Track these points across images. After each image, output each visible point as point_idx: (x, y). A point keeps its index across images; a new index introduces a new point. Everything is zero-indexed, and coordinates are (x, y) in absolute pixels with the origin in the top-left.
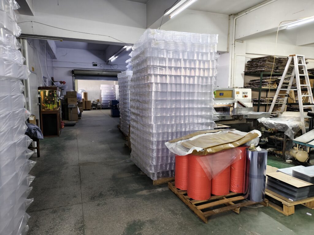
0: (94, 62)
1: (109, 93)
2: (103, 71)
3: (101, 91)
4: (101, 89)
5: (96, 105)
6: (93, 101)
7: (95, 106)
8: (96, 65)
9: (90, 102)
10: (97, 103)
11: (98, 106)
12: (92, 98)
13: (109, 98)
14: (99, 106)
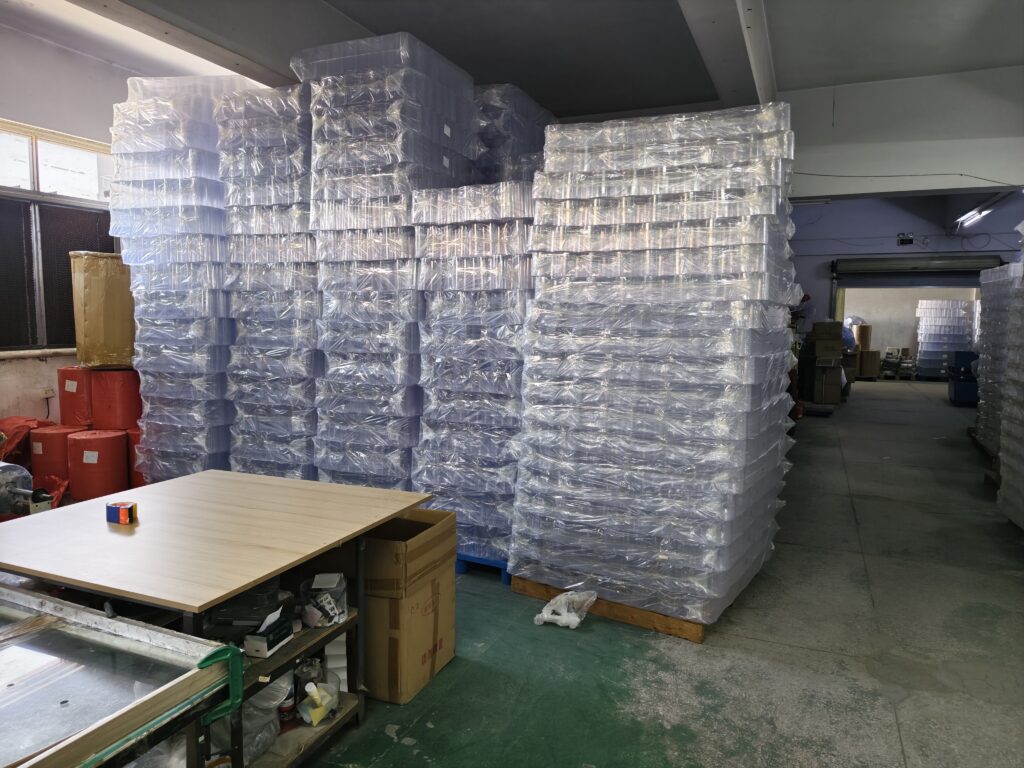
0: (903, 234)
1: (947, 329)
2: (933, 259)
3: (918, 320)
4: (918, 315)
5: (898, 365)
6: (888, 354)
7: (895, 369)
8: (910, 242)
9: (877, 354)
10: (901, 359)
11: (904, 369)
12: (884, 345)
13: (945, 344)
14: (907, 368)
